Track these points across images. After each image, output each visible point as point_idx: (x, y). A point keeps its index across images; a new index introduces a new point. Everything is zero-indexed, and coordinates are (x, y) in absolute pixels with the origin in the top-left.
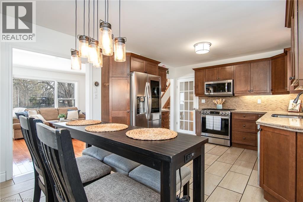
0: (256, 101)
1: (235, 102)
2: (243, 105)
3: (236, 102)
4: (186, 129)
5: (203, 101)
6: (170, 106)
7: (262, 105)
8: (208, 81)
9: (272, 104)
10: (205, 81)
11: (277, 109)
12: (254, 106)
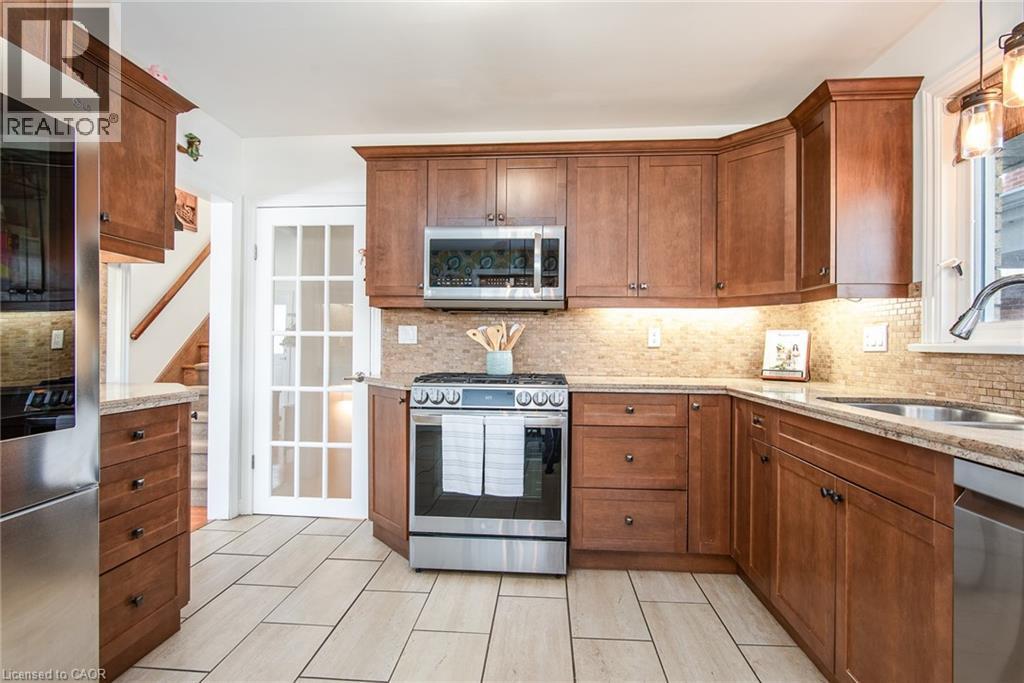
0: (644, 337)
1: (559, 341)
2: (592, 352)
3: (563, 341)
4: (310, 489)
5: (408, 334)
6: (208, 361)
7: (664, 352)
8: (439, 224)
9: (698, 350)
10: (422, 221)
11: (715, 368)
12: (634, 358)
